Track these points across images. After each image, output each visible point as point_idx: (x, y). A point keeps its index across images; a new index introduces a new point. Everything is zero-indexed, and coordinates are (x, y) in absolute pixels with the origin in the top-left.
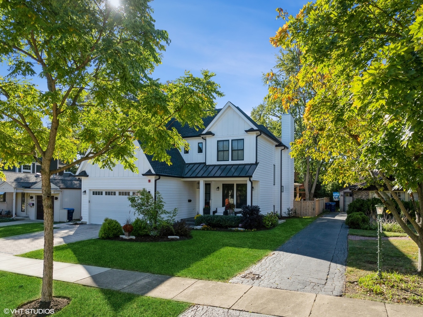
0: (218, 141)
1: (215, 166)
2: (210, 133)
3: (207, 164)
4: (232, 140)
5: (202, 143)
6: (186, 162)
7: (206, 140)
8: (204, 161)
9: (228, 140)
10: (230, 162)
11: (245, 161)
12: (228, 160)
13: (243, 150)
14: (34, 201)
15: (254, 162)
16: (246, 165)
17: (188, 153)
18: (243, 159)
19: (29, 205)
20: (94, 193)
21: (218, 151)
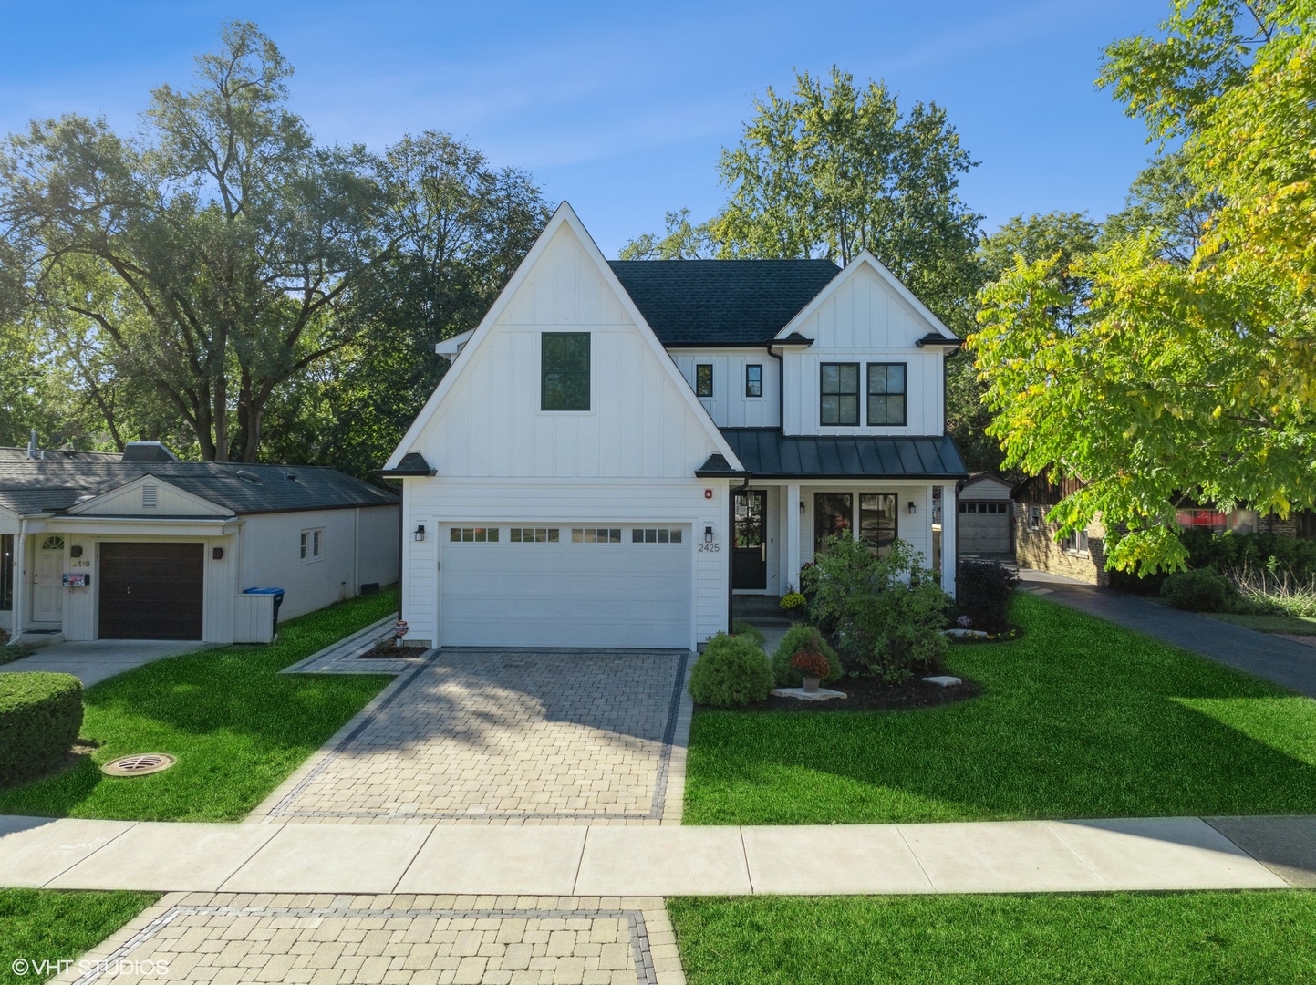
0: (822, 365)
1: (815, 438)
2: (797, 339)
3: (788, 431)
4: (870, 365)
5: (761, 366)
7: (781, 359)
8: (773, 423)
9: (857, 365)
10: (863, 430)
11: (912, 429)
12: (858, 424)
13: (904, 395)
14: (88, 565)
15: (940, 434)
16: (913, 439)
17: (711, 395)
18: (905, 424)
19: (65, 581)
20: (455, 535)
21: (822, 394)
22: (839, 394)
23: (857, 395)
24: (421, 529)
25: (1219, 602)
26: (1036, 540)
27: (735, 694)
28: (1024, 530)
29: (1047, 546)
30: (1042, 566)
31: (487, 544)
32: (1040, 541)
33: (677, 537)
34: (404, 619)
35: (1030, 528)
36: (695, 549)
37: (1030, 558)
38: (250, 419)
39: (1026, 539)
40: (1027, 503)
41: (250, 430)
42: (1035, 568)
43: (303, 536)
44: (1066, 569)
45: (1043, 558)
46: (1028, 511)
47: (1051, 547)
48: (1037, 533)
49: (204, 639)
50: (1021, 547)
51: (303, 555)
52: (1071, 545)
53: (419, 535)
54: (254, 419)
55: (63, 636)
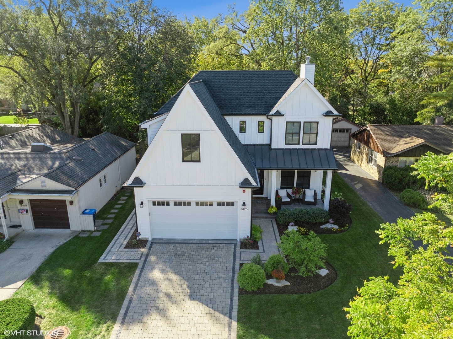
0: (287, 122)
1: (283, 149)
2: (278, 114)
3: (273, 146)
4: (304, 122)
5: (264, 122)
6: (243, 143)
7: (272, 120)
8: (268, 143)
9: (300, 122)
10: (301, 146)
11: (319, 146)
12: (299, 144)
13: (317, 133)
14: (26, 206)
15: (329, 147)
16: (319, 150)
17: (245, 132)
18: (316, 144)
19: (19, 212)
20: (154, 204)
21: (286, 133)
22: (293, 133)
23: (299, 133)
24: (142, 203)
25: (419, 205)
26: (358, 155)
27: (253, 288)
28: (354, 149)
29: (362, 159)
30: (359, 165)
31: (166, 207)
32: (360, 156)
33: (233, 204)
34: (139, 231)
35: (356, 149)
36: (239, 209)
37: (355, 160)
38: (75, 106)
39: (355, 152)
40: (357, 140)
41: (76, 110)
42: (357, 164)
43: (100, 180)
44: (368, 170)
45: (360, 162)
46: (357, 143)
47: (363, 160)
48: (359, 152)
49: (71, 229)
50: (353, 154)
51: (101, 185)
52: (371, 162)
53: (141, 206)
54: (77, 106)
55: (23, 228)
